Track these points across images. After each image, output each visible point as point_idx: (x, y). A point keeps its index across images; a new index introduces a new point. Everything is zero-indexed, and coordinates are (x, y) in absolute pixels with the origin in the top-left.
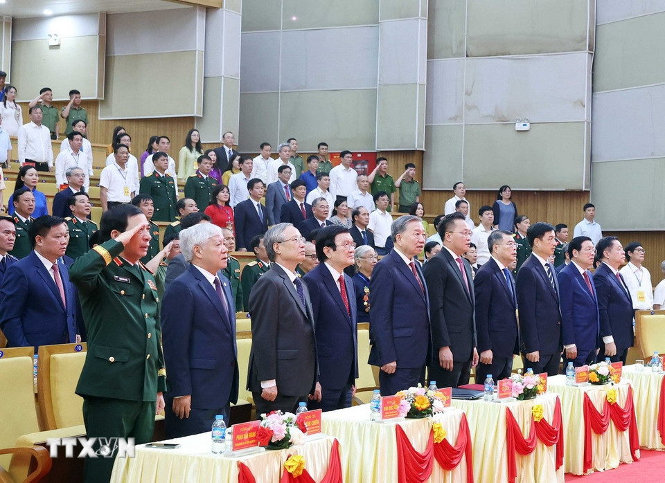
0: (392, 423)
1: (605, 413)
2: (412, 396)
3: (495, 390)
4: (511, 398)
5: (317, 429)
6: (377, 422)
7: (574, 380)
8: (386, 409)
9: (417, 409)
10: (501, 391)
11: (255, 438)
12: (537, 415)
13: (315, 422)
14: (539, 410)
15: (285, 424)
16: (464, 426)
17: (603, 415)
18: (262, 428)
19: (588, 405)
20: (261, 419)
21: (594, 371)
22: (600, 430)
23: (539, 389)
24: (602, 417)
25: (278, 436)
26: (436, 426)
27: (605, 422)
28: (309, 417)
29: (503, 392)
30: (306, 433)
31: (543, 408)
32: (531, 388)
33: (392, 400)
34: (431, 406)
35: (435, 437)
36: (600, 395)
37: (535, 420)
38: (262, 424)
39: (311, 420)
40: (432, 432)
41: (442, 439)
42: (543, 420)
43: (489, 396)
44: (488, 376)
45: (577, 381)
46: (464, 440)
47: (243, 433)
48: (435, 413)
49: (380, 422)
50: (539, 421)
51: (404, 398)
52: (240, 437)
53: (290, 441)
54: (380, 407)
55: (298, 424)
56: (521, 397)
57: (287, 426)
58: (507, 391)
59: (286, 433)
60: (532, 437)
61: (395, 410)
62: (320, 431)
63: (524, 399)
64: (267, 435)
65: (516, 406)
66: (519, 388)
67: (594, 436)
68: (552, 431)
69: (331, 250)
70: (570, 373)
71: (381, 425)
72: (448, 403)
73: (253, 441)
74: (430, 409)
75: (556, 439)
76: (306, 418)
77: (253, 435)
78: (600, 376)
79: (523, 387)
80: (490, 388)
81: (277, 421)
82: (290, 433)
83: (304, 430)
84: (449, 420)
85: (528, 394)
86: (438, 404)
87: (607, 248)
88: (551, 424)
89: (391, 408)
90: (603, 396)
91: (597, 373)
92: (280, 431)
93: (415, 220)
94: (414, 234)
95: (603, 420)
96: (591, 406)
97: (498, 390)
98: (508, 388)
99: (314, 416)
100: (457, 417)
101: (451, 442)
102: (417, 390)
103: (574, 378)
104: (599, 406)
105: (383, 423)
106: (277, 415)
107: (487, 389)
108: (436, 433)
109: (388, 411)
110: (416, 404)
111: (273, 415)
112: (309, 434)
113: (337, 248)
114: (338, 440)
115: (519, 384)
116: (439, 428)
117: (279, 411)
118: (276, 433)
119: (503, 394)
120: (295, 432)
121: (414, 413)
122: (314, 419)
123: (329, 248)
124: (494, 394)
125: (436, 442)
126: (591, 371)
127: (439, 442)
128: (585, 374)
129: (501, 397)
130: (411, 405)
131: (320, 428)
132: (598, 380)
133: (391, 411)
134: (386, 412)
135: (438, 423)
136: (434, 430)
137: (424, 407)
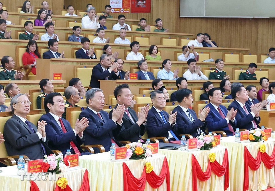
0: (121, 161)
1: (258, 158)
2: (134, 147)
3: (187, 144)
4: (197, 149)
5: (77, 164)
6: (112, 161)
7: (240, 139)
8: (118, 154)
9: (137, 154)
10: (190, 145)
11: (40, 168)
12: (212, 159)
13: (75, 160)
14: (213, 156)
15: (57, 161)
16: (166, 164)
17: (256, 159)
18: (44, 163)
19: (247, 153)
20: (44, 158)
21: (252, 134)
22: (254, 168)
23: (213, 144)
24: (256, 161)
25: (53, 167)
26: (147, 164)
27: (257, 163)
28: (71, 158)
29: (192, 145)
30: (69, 166)
31: (215, 155)
32: (208, 143)
33: (122, 149)
34: (144, 153)
35: (147, 170)
36: (255, 148)
37: (211, 161)
38: (44, 161)
39: (73, 159)
40: (145, 167)
41: (151, 171)
42: (216, 162)
43: (183, 147)
44: (183, 136)
45: (241, 140)
46: (165, 172)
47: (33, 165)
48: (147, 157)
49: (114, 161)
50: (213, 162)
51: (129, 148)
52: (31, 167)
53: (59, 170)
54: (115, 153)
55: (64, 161)
56: (202, 148)
57: (58, 162)
58: (194, 145)
59: (57, 166)
60: (208, 171)
61: (123, 155)
62: (78, 165)
63: (204, 150)
64: (47, 167)
65: (198, 153)
66: (201, 143)
67: (250, 171)
68: (222, 168)
69: (51, 105)
70: (237, 135)
71: (115, 162)
72: (156, 151)
73: (39, 170)
74: (144, 154)
75: (224, 172)
76: (70, 158)
77: (39, 166)
78: (255, 136)
79: (204, 143)
80: (184, 143)
81: (52, 160)
82: (59, 166)
83: (67, 165)
84: (156, 160)
85: (207, 147)
86: (148, 152)
87: (238, 92)
88: (221, 164)
89: (121, 153)
90: (257, 148)
91: (254, 135)
92: (54, 165)
93: (99, 91)
94: (99, 99)
95: (256, 162)
96: (248, 154)
97: (188, 144)
98: (194, 143)
99: (74, 157)
100: (161, 159)
101: (157, 173)
102: (138, 144)
103: (240, 138)
104: (254, 154)
105: (116, 161)
106: (53, 156)
107: (182, 144)
108: (147, 168)
109: (119, 155)
110: (136, 152)
111: (50, 156)
112: (71, 167)
113: (54, 103)
114: (88, 170)
115: (201, 141)
116: (149, 165)
117: (54, 154)
118: (51, 165)
119: (191, 147)
120: (62, 165)
121: (135, 157)
122: (74, 159)
123: (50, 104)
124: (186, 146)
125: (147, 172)
126: (250, 134)
127: (149, 173)
128: (246, 136)
129: (189, 148)
130: (133, 152)
131: (78, 164)
132: (254, 139)
133: (121, 155)
134: (118, 155)
135: (149, 162)
136: (146, 166)
137: (140, 153)
